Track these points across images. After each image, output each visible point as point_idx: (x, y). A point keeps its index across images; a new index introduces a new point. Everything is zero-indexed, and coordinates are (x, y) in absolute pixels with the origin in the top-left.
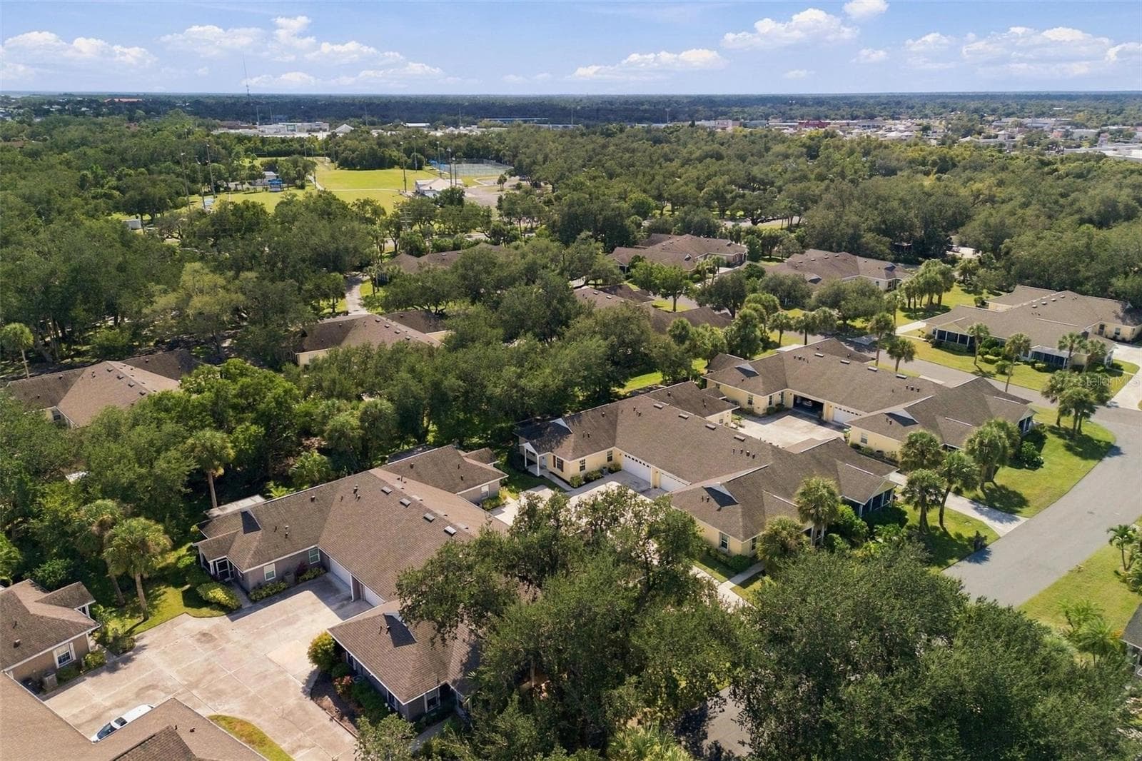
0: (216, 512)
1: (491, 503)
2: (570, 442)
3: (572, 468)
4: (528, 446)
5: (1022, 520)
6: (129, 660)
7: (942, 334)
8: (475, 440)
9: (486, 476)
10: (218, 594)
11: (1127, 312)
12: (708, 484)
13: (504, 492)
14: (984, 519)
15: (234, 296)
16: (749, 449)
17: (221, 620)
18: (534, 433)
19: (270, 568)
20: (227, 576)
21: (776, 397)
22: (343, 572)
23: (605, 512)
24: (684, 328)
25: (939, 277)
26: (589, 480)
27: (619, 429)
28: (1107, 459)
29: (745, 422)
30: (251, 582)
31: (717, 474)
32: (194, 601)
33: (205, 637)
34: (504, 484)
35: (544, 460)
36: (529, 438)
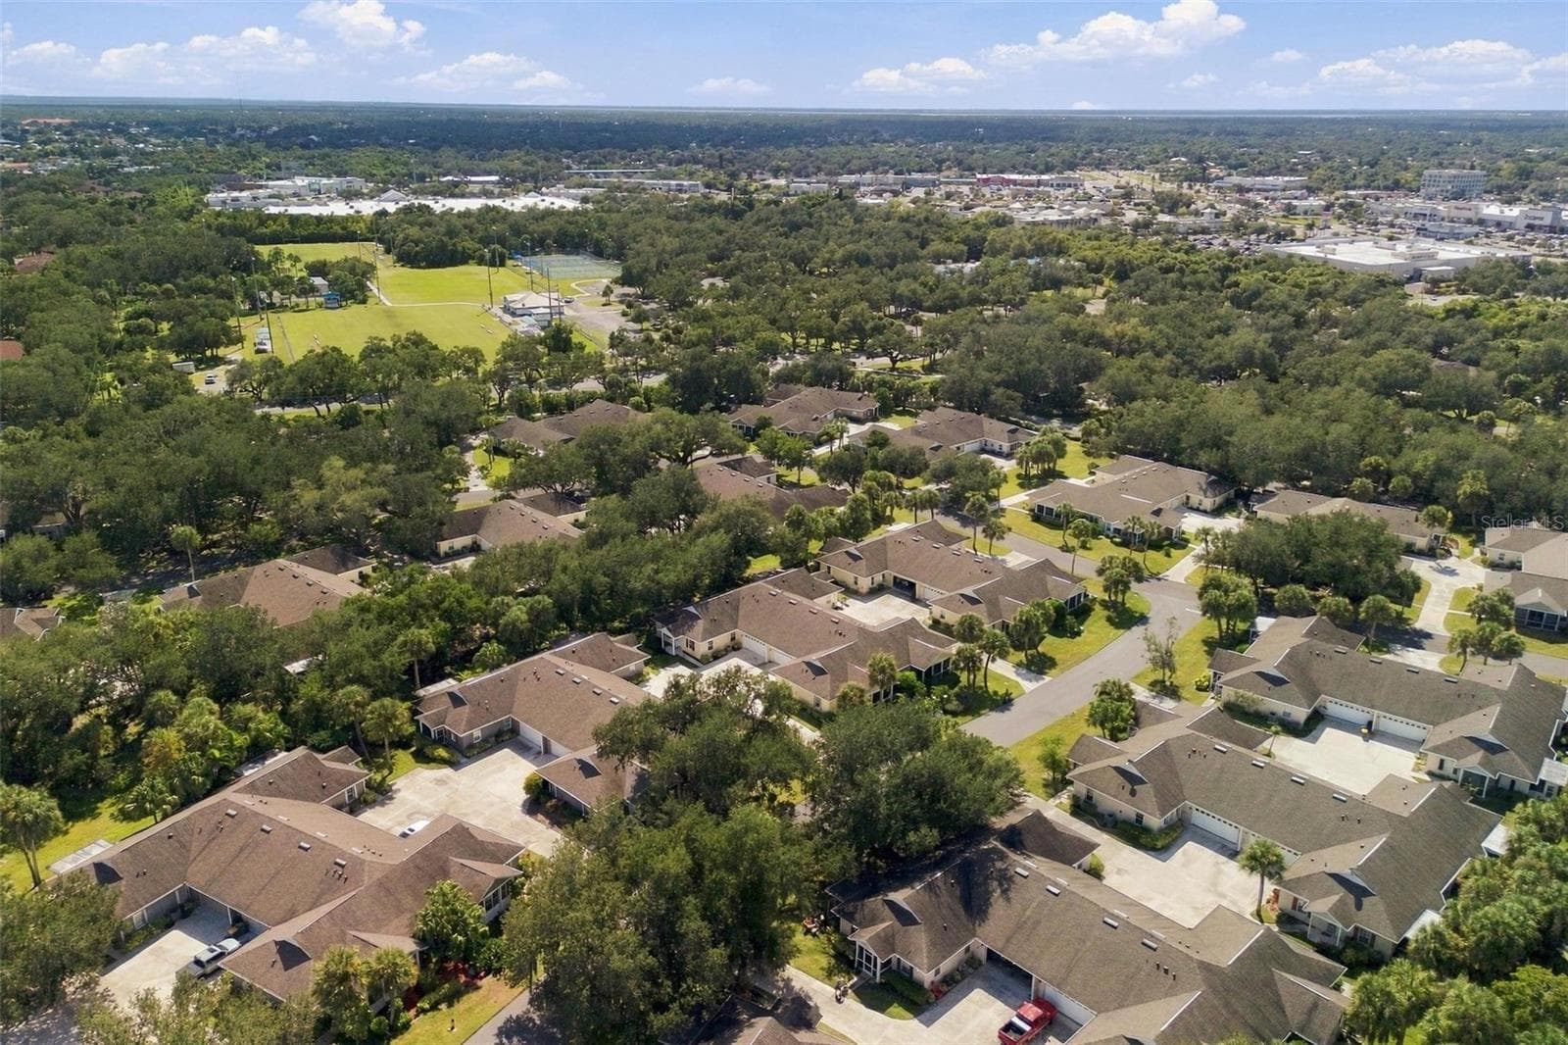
0: (421, 692)
1: (637, 678)
2: (700, 625)
3: (702, 648)
4: (665, 631)
5: (1047, 679)
6: (391, 798)
7: (1041, 508)
8: (616, 624)
9: (631, 658)
10: (442, 752)
11: (1211, 484)
12: (806, 659)
13: (647, 669)
14: (1019, 680)
15: (376, 490)
16: (840, 629)
17: (447, 771)
18: (669, 620)
19: (477, 733)
20: (444, 739)
21: (878, 578)
22: (533, 734)
23: (727, 682)
24: (800, 514)
25: (1050, 448)
26: (717, 657)
27: (741, 613)
28: (1134, 628)
29: (850, 601)
30: (465, 744)
31: (815, 650)
32: (423, 757)
33: (440, 782)
34: (646, 663)
35: (677, 642)
36: (665, 623)
